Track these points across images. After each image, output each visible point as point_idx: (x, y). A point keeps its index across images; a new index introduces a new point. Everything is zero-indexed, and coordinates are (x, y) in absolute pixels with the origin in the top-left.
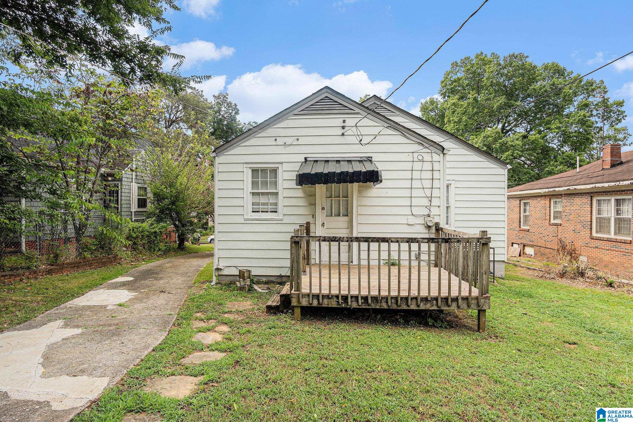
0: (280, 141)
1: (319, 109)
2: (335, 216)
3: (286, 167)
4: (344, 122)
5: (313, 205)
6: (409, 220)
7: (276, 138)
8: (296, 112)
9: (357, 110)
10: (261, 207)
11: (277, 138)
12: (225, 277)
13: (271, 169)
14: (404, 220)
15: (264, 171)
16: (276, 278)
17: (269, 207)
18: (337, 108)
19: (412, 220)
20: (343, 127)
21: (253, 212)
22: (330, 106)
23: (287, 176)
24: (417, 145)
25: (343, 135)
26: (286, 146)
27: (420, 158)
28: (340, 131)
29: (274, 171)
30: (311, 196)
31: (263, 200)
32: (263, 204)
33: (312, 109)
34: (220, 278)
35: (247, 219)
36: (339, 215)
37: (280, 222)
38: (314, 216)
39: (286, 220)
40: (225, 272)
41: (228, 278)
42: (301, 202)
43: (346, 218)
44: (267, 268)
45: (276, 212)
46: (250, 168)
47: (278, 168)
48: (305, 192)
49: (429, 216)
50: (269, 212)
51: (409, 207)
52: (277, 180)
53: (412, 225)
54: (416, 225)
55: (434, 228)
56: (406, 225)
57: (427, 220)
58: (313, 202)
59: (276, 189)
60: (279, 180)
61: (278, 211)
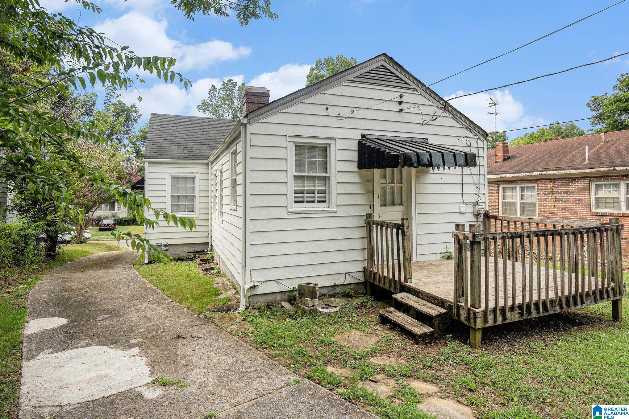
0: (333, 111)
1: (374, 78)
2: (390, 205)
3: (340, 144)
4: (401, 97)
5: (371, 192)
6: (461, 209)
7: (327, 106)
8: (351, 77)
9: (413, 86)
10: (306, 195)
11: (329, 107)
12: (259, 297)
13: (320, 146)
14: (455, 208)
15: (312, 147)
16: (328, 289)
17: (317, 195)
18: (393, 80)
19: (464, 208)
20: (400, 103)
21: (296, 202)
22: (386, 77)
23: (341, 155)
24: (465, 129)
25: (401, 111)
26: (339, 118)
27: (468, 143)
28: (398, 108)
29: (324, 149)
30: (368, 181)
31: (308, 186)
32: (309, 192)
33: (367, 77)
34: (253, 300)
35: (291, 212)
36: (393, 204)
37: (332, 215)
38: (372, 206)
39: (341, 212)
40: (261, 290)
41: (263, 297)
42: (357, 189)
43: (400, 208)
44: (317, 277)
45: (325, 202)
46: (294, 142)
47: (330, 145)
48: (361, 176)
49: (478, 204)
50: (316, 201)
51: (461, 195)
52: (328, 160)
53: (463, 213)
54: (466, 214)
55: (482, 215)
56: (459, 215)
57: (478, 207)
58: (371, 189)
59: (327, 173)
60: (330, 161)
61: (327, 201)
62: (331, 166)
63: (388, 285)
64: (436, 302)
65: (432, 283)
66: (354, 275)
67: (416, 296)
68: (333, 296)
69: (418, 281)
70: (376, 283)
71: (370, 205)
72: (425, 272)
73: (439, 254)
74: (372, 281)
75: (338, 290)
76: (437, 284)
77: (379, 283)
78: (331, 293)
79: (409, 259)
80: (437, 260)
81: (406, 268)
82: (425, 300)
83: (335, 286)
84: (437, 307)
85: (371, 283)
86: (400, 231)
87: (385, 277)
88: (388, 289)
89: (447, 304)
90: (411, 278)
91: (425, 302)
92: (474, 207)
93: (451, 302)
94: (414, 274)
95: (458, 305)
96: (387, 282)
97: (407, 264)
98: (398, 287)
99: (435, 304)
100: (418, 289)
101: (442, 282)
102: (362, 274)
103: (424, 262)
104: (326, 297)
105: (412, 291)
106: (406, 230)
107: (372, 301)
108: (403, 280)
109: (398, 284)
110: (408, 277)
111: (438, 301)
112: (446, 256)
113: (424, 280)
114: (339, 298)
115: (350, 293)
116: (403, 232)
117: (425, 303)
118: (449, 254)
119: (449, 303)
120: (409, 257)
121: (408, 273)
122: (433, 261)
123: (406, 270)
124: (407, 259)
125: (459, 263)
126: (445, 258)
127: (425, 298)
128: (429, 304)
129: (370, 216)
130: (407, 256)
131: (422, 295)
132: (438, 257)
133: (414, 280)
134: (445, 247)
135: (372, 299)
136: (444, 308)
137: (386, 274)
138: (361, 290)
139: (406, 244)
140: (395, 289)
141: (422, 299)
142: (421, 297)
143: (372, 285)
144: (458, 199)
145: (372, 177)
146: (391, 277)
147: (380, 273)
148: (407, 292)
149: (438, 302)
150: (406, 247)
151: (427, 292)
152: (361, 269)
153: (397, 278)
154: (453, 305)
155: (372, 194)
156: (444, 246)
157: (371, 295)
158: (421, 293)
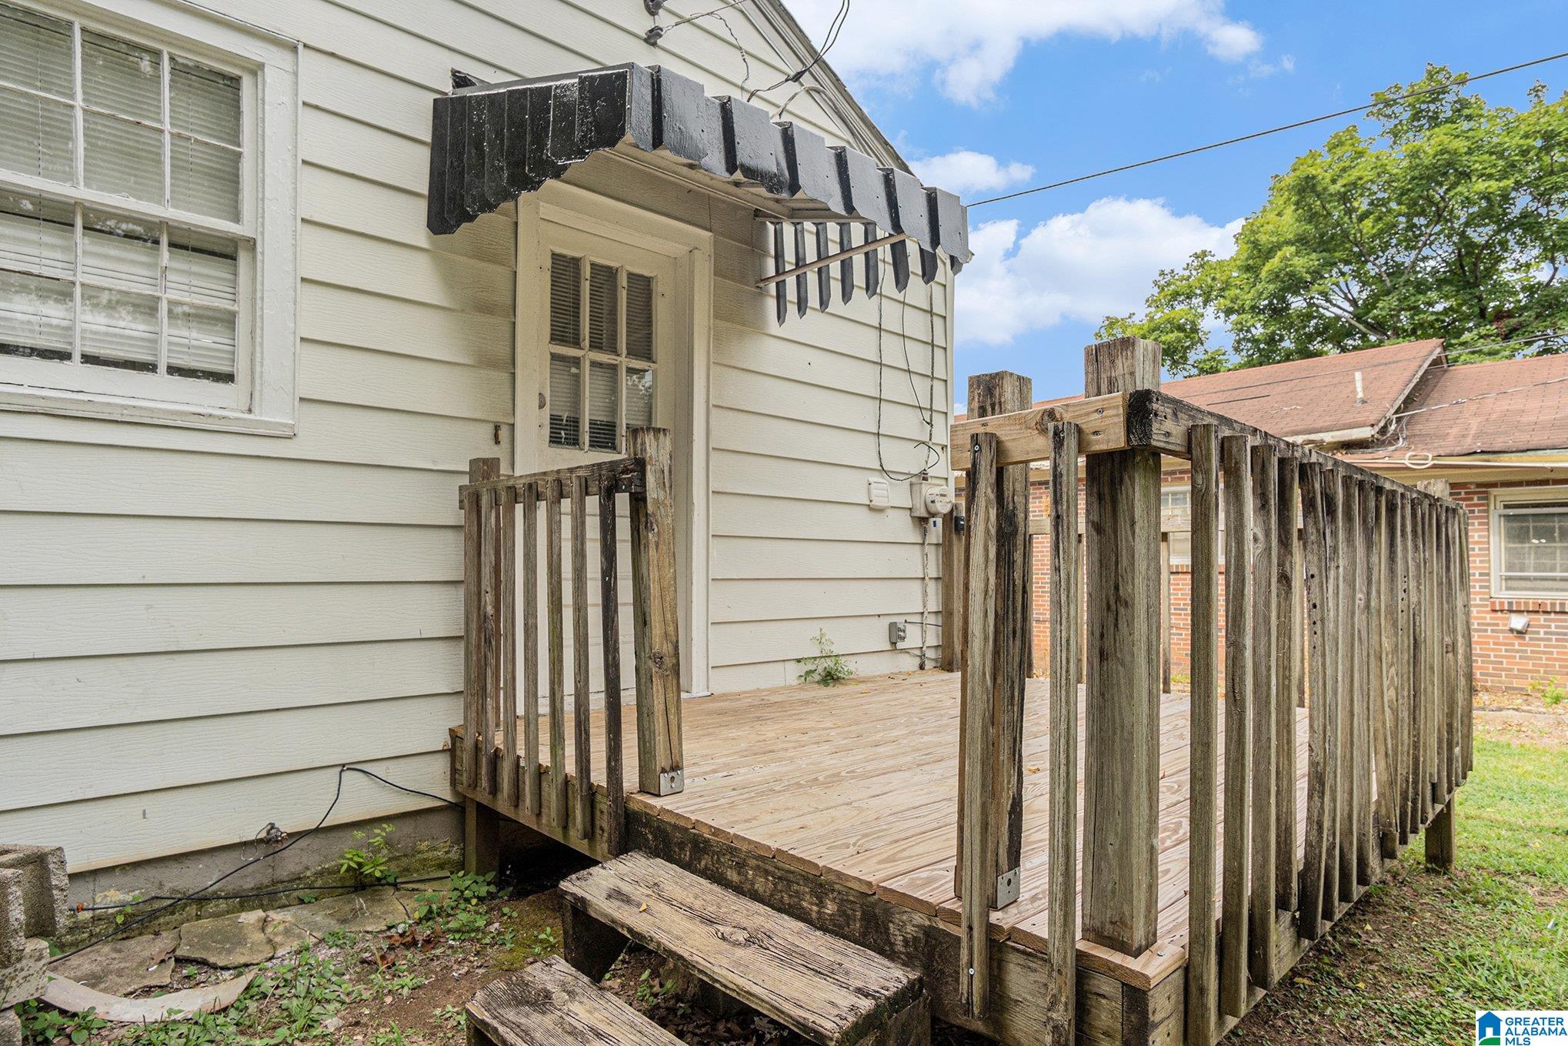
2: (597, 447)
5: (499, 364)
6: (874, 492)
14: (852, 487)
16: (229, 864)
17: (169, 332)
19: (883, 491)
20: (652, 5)
25: (651, 40)
31: (101, 268)
36: (610, 445)
37: (264, 448)
38: (504, 433)
39: (320, 438)
45: (223, 377)
48: (450, 278)
49: (925, 479)
50: (162, 368)
51: (873, 439)
52: (247, 149)
53: (880, 510)
54: (890, 512)
55: (939, 521)
56: (865, 510)
57: (929, 490)
58: (503, 351)
59: (237, 218)
60: (260, 154)
61: (241, 376)
62: (260, 183)
63: (553, 813)
64: (830, 908)
65: (786, 789)
66: (395, 773)
67: (704, 874)
68: (265, 897)
69: (717, 780)
70: (503, 806)
71: (497, 428)
72: (745, 735)
73: (794, 664)
74: (483, 796)
75: (294, 861)
76: (815, 790)
77: (516, 806)
78: (248, 882)
79: (669, 662)
80: (785, 688)
81: (651, 714)
82: (755, 896)
83: (272, 842)
84: (840, 944)
85: (479, 805)
86: (622, 501)
87: (540, 773)
88: (558, 837)
89: (906, 926)
90: (676, 767)
91: (761, 917)
92: (916, 488)
93: (934, 911)
94: (690, 749)
95: (991, 929)
96: (552, 795)
97: (657, 685)
98: (604, 822)
99: (820, 925)
100: (717, 832)
101: (835, 779)
102: (442, 764)
103: (737, 696)
104: (211, 908)
105: (682, 845)
106: (653, 491)
107: (481, 899)
108: (630, 779)
109: (604, 804)
110: (662, 760)
111: (842, 903)
112: (820, 670)
113: (744, 775)
114: (302, 901)
115: (367, 869)
116: (638, 501)
117: (759, 921)
118: (829, 663)
119: (919, 919)
120: (667, 649)
121: (660, 740)
122: (774, 691)
123: (651, 722)
124: (659, 659)
125: (996, 632)
126: (817, 677)
127: (761, 885)
128: (787, 929)
129: (484, 468)
130: (658, 643)
131: (740, 866)
132: (791, 674)
133: (693, 777)
134: (817, 634)
135: (483, 891)
136: (886, 950)
137: (545, 758)
138: (439, 843)
139: (654, 574)
140: (590, 834)
141: (738, 890)
142: (733, 876)
143: (487, 815)
144: (862, 452)
145: (509, 294)
146: (570, 768)
147: (521, 752)
148: (654, 853)
149: (842, 912)
150: (654, 589)
151: (774, 845)
152: (441, 741)
153: (599, 776)
154: (961, 932)
155: (505, 376)
156: (813, 629)
157: (480, 871)
158: (732, 851)
